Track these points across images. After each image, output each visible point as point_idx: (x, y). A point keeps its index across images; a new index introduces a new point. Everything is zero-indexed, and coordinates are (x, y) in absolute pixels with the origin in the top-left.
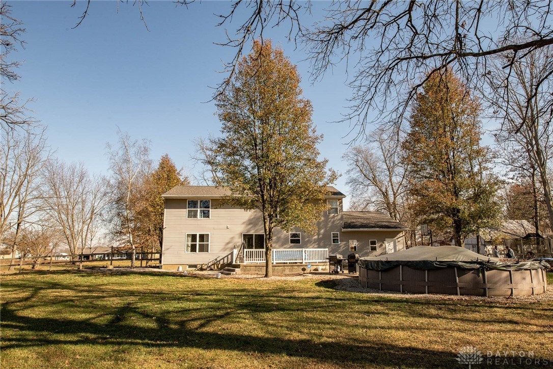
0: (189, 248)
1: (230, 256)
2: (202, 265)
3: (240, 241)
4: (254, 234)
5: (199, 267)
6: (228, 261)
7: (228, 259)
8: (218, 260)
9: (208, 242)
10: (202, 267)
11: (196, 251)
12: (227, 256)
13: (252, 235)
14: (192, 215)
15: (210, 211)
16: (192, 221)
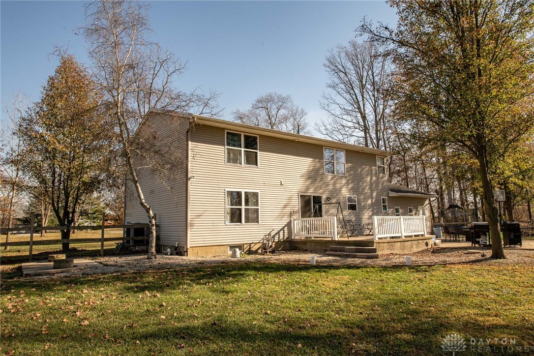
0: (229, 217)
1: (286, 229)
2: (250, 244)
3: (296, 204)
4: (313, 195)
5: (246, 248)
6: (284, 237)
7: (284, 233)
8: (272, 234)
9: (257, 205)
10: (250, 248)
11: (240, 221)
12: (283, 229)
13: (310, 196)
14: (233, 159)
15: (258, 154)
16: (232, 168)
